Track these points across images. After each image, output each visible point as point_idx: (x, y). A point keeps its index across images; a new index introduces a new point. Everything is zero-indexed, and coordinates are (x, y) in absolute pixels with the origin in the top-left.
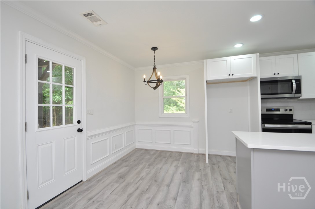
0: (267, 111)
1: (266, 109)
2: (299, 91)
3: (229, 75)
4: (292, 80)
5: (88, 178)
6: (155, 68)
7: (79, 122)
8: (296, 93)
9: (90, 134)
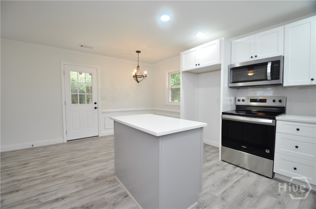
0: (251, 102)
1: (251, 99)
2: (278, 76)
3: (196, 65)
4: (269, 63)
5: (102, 136)
6: (138, 67)
7: (95, 103)
8: (272, 79)
9: (104, 111)
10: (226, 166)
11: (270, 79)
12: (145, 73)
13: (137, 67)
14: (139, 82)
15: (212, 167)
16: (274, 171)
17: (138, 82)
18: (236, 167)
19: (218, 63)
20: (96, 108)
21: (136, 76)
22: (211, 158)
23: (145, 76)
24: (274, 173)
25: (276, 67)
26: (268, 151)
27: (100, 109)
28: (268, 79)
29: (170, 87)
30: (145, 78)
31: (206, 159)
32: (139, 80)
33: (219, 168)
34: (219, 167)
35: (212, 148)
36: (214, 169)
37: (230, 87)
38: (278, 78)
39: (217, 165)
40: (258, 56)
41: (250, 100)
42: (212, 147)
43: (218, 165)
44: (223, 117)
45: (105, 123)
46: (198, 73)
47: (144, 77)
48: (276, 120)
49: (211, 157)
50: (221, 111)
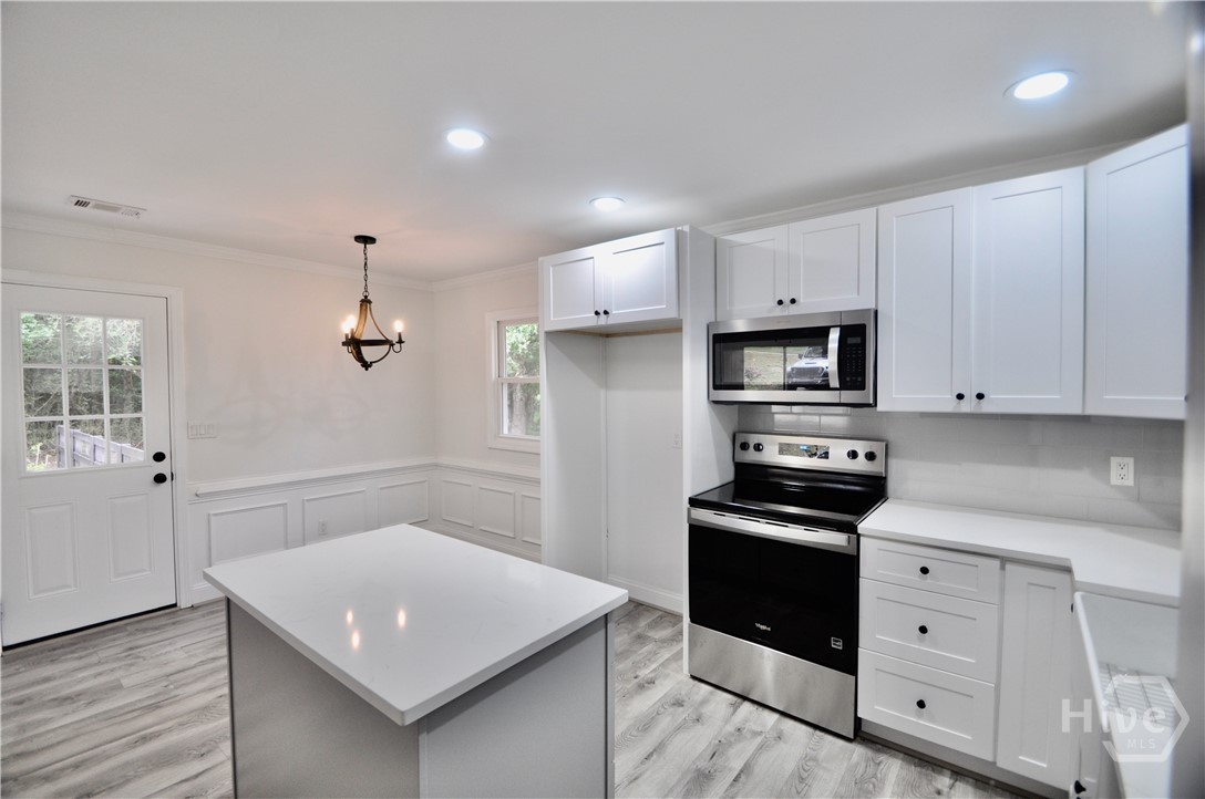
0: (781, 452)
1: (781, 445)
2: (859, 379)
3: (597, 313)
4: (832, 329)
5: (196, 601)
6: (366, 302)
7: (159, 457)
8: (844, 386)
9: (204, 488)
10: (704, 702)
11: (838, 386)
12: (398, 326)
13: (362, 301)
14: (370, 366)
15: (658, 714)
16: (859, 715)
17: (366, 365)
18: (740, 700)
19: (672, 314)
20: (160, 479)
21: (355, 344)
22: (654, 670)
23: (395, 339)
24: (860, 719)
25: (854, 345)
26: (837, 645)
27: (184, 485)
28: (832, 385)
29: (505, 376)
30: (397, 347)
31: (636, 677)
32: (368, 359)
33: (682, 714)
34: (681, 709)
35: (661, 617)
36: (665, 723)
37: (714, 402)
38: (862, 387)
39: (674, 704)
40: (801, 299)
41: (777, 448)
42: (659, 613)
43: (679, 703)
44: (693, 516)
45: (210, 541)
46: (608, 336)
47: (392, 345)
48: (859, 536)
49: (654, 666)
50: (688, 493)
